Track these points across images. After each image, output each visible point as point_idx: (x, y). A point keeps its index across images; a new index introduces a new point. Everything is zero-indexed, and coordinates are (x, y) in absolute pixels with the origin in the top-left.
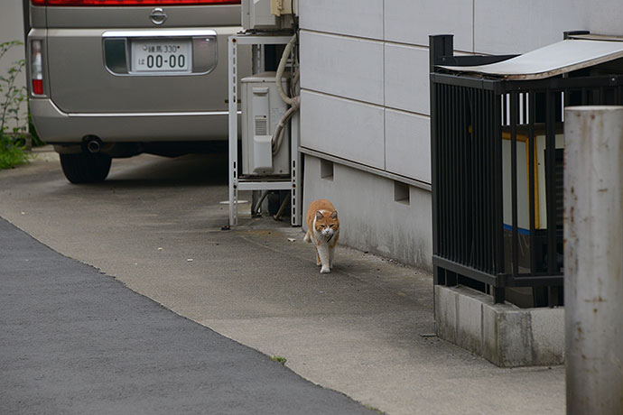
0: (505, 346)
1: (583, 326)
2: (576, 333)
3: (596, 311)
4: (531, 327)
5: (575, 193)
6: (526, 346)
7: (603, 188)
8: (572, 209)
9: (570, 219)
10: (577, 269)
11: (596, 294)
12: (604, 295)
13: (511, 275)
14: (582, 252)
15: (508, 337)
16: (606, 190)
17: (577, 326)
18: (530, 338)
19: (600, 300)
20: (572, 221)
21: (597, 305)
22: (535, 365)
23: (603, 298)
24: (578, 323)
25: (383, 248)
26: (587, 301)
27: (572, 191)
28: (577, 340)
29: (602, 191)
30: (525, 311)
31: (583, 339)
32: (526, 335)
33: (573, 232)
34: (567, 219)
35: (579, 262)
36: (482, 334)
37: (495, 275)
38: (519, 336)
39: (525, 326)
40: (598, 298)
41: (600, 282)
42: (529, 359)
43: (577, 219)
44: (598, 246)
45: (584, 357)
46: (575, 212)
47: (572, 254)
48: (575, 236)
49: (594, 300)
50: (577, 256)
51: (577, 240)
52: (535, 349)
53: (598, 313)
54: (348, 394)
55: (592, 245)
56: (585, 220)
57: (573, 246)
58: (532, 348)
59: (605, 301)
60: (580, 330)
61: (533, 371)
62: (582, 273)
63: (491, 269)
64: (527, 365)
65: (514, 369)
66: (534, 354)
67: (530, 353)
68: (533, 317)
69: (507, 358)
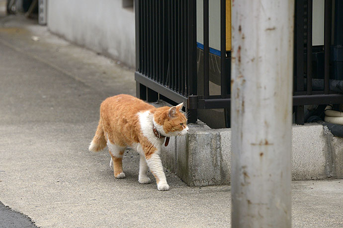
0: (195, 166)
1: (249, 170)
2: (242, 177)
3: (261, 154)
4: (220, 148)
5: (243, 31)
6: (215, 166)
7: (272, 27)
8: (240, 48)
9: (237, 59)
10: (243, 111)
11: (262, 137)
12: (270, 139)
13: (201, 97)
14: (249, 95)
15: (198, 157)
16: (274, 29)
17: (242, 170)
18: (219, 158)
19: (267, 143)
20: (239, 61)
21: (263, 149)
22: (223, 184)
23: (269, 142)
24: (244, 167)
25: (113, 51)
26: (253, 144)
27: (240, 29)
28: (242, 185)
29: (270, 29)
30: (215, 132)
31: (249, 183)
32: (215, 155)
33: (240, 73)
34: (234, 58)
35: (246, 104)
36: (176, 152)
37: (187, 96)
38: (209, 156)
39: (214, 146)
40: (264, 142)
41: (267, 124)
42: (219, 178)
43: (244, 60)
44: (265, 88)
45: (249, 202)
46: (242, 51)
47: (238, 95)
48: (242, 76)
49: (260, 144)
50: (243, 98)
51: (244, 81)
52: (224, 169)
53: (264, 156)
54: (33, 219)
55: (259, 87)
56: (253, 60)
57: (240, 87)
58: (221, 168)
59: (272, 144)
60: (245, 174)
61: (221, 191)
62: (248, 115)
63: (184, 91)
64: (216, 184)
65: (203, 189)
66: (223, 174)
67: (219, 172)
68: (222, 138)
69: (197, 177)
